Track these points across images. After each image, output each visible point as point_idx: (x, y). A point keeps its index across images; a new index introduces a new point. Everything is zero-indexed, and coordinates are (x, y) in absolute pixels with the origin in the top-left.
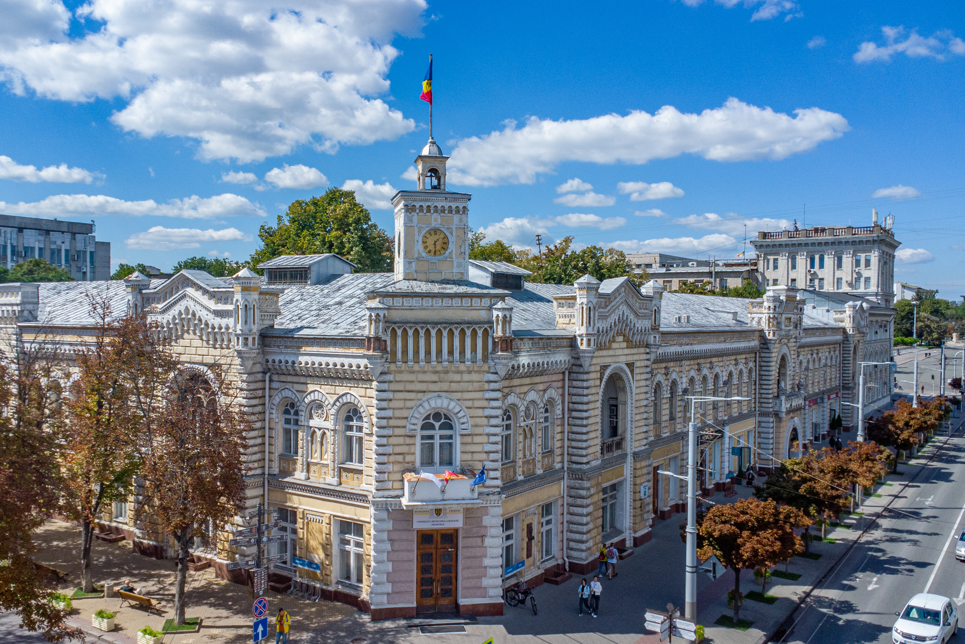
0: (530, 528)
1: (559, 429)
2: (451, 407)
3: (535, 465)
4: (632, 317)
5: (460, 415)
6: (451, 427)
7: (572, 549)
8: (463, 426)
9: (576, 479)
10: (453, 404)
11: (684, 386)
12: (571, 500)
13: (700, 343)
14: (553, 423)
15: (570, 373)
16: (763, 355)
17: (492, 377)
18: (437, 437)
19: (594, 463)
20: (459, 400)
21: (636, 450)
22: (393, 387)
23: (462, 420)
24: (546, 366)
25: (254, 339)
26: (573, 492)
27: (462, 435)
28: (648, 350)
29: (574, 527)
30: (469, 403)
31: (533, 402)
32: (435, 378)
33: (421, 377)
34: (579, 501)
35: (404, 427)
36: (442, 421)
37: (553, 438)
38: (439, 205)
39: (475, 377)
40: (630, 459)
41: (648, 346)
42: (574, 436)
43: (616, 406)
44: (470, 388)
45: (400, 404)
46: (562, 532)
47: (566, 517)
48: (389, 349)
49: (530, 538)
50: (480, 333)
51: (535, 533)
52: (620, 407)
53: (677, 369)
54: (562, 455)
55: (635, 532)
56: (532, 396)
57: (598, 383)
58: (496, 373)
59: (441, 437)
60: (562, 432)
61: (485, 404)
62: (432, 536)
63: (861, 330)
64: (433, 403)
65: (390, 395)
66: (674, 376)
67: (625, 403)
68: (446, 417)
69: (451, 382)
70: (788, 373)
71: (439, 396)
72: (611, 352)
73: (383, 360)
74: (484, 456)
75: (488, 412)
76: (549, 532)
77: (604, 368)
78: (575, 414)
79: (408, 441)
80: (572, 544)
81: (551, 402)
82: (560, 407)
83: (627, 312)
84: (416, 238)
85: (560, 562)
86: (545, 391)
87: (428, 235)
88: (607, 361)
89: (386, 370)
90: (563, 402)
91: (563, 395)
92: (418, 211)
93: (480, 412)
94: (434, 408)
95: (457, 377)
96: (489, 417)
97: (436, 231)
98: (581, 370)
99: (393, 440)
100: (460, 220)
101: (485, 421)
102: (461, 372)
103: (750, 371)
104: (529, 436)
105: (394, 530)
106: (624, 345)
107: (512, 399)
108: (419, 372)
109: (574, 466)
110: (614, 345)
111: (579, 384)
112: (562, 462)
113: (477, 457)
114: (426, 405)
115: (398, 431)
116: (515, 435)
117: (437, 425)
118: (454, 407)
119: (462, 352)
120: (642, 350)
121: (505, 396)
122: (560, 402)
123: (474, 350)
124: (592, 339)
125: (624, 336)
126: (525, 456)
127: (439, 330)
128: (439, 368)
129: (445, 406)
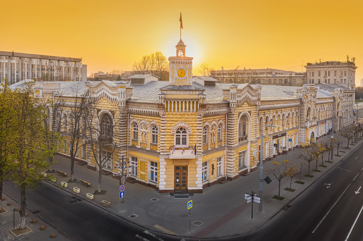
0: (213, 165)
1: (224, 133)
2: (185, 126)
3: (215, 145)
4: (250, 96)
5: (188, 129)
6: (186, 132)
7: (228, 172)
8: (190, 132)
9: (230, 150)
10: (186, 125)
11: (271, 118)
12: (228, 157)
13: (277, 104)
14: (222, 131)
15: (228, 115)
16: (301, 107)
17: (199, 117)
18: (181, 136)
19: (236, 145)
20: (188, 124)
21: (252, 140)
22: (167, 119)
23: (189, 130)
24: (219, 113)
25: (124, 103)
26: (228, 154)
27: (189, 135)
28: (256, 107)
29: (229, 165)
30: (192, 125)
31: (214, 125)
32: (180, 117)
33: (176, 116)
34: (230, 157)
35: (170, 132)
36: (183, 130)
37: (222, 136)
38: (182, 61)
39: (194, 116)
40: (249, 143)
41: (256, 105)
42: (229, 136)
43: (245, 125)
44: (192, 120)
45: (169, 125)
46: (225, 167)
47: (226, 162)
48: (165, 107)
49: (213, 168)
50: (195, 102)
51: (215, 167)
52: (246, 126)
53: (268, 113)
54: (225, 141)
55: (251, 167)
56: (214, 122)
57: (237, 118)
58: (201, 115)
59: (183, 136)
60: (225, 134)
61: (197, 125)
62: (179, 167)
63: (340, 98)
65: (166, 122)
66: (267, 115)
67: (248, 124)
68: (184, 129)
69: (186, 118)
70: (311, 113)
71: (182, 123)
72: (242, 108)
73: (164, 111)
74: (196, 142)
75: (197, 128)
76: (220, 167)
77: (240, 113)
78: (229, 128)
79: (172, 137)
80: (228, 171)
81: (221, 124)
82: (224, 126)
83: (248, 95)
84: (175, 72)
85: (224, 176)
86: (219, 121)
87: (179, 71)
88: (241, 111)
89: (164, 114)
90: (225, 124)
91: (225, 122)
92: (176, 63)
93: (195, 128)
94: (180, 126)
95: (188, 117)
96: (198, 130)
97: (182, 69)
98: (231, 114)
99: (167, 136)
100: (190, 66)
101: (196, 131)
102: (189, 115)
103: (297, 113)
104: (213, 135)
105: (167, 165)
106: (247, 105)
107: (206, 124)
108: (175, 115)
109: (229, 145)
110: (243, 106)
111: (231, 118)
112: (225, 144)
113: (194, 142)
114: (177, 125)
115: (168, 134)
116: (208, 135)
117: (181, 132)
119: (189, 109)
120: (254, 107)
121: (204, 123)
122: (224, 124)
123: (193, 108)
124: (235, 104)
125: (247, 102)
126: (211, 142)
127: (182, 101)
128: (182, 113)
129: (184, 126)
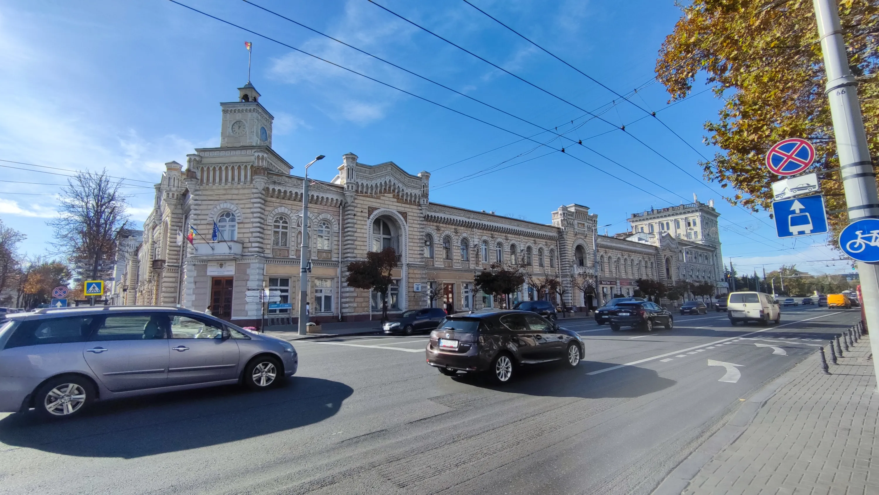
2: (231, 208)
3: (310, 254)
4: (400, 185)
5: (237, 212)
6: (234, 220)
7: (343, 308)
8: (239, 218)
10: (233, 206)
14: (332, 235)
15: (343, 208)
16: (561, 242)
17: (255, 191)
18: (228, 226)
20: (237, 204)
21: (410, 263)
22: (202, 198)
23: (238, 215)
24: (316, 197)
27: (238, 223)
28: (420, 208)
29: (344, 295)
30: (242, 206)
32: (224, 192)
33: (216, 192)
34: (345, 279)
35: (207, 219)
36: (230, 216)
37: (332, 243)
38: (241, 108)
39: (246, 191)
44: (243, 198)
45: (205, 207)
46: (338, 298)
47: (341, 290)
48: (199, 178)
50: (249, 167)
57: (365, 215)
58: (257, 189)
59: (230, 226)
60: (337, 240)
61: (251, 205)
62: (219, 280)
64: (222, 206)
65: (199, 202)
68: (233, 215)
69: (233, 194)
71: (225, 202)
72: (379, 201)
73: (196, 184)
74: (250, 235)
75: (252, 210)
76: (327, 297)
77: (372, 208)
78: (345, 230)
79: (209, 227)
80: (343, 305)
83: (395, 181)
85: (335, 315)
87: (235, 124)
88: (375, 205)
89: (198, 188)
90: (339, 224)
91: (338, 220)
93: (248, 211)
94: (222, 209)
95: (236, 192)
96: (253, 213)
97: (239, 122)
98: (348, 205)
100: (252, 115)
101: (251, 215)
102: (238, 189)
105: (198, 276)
106: (395, 200)
107: (281, 210)
108: (216, 189)
110: (382, 197)
111: (347, 213)
112: (337, 257)
113: (246, 235)
115: (203, 222)
116: (289, 232)
118: (233, 208)
119: (239, 178)
125: (393, 195)
128: (227, 187)
129: (228, 207)
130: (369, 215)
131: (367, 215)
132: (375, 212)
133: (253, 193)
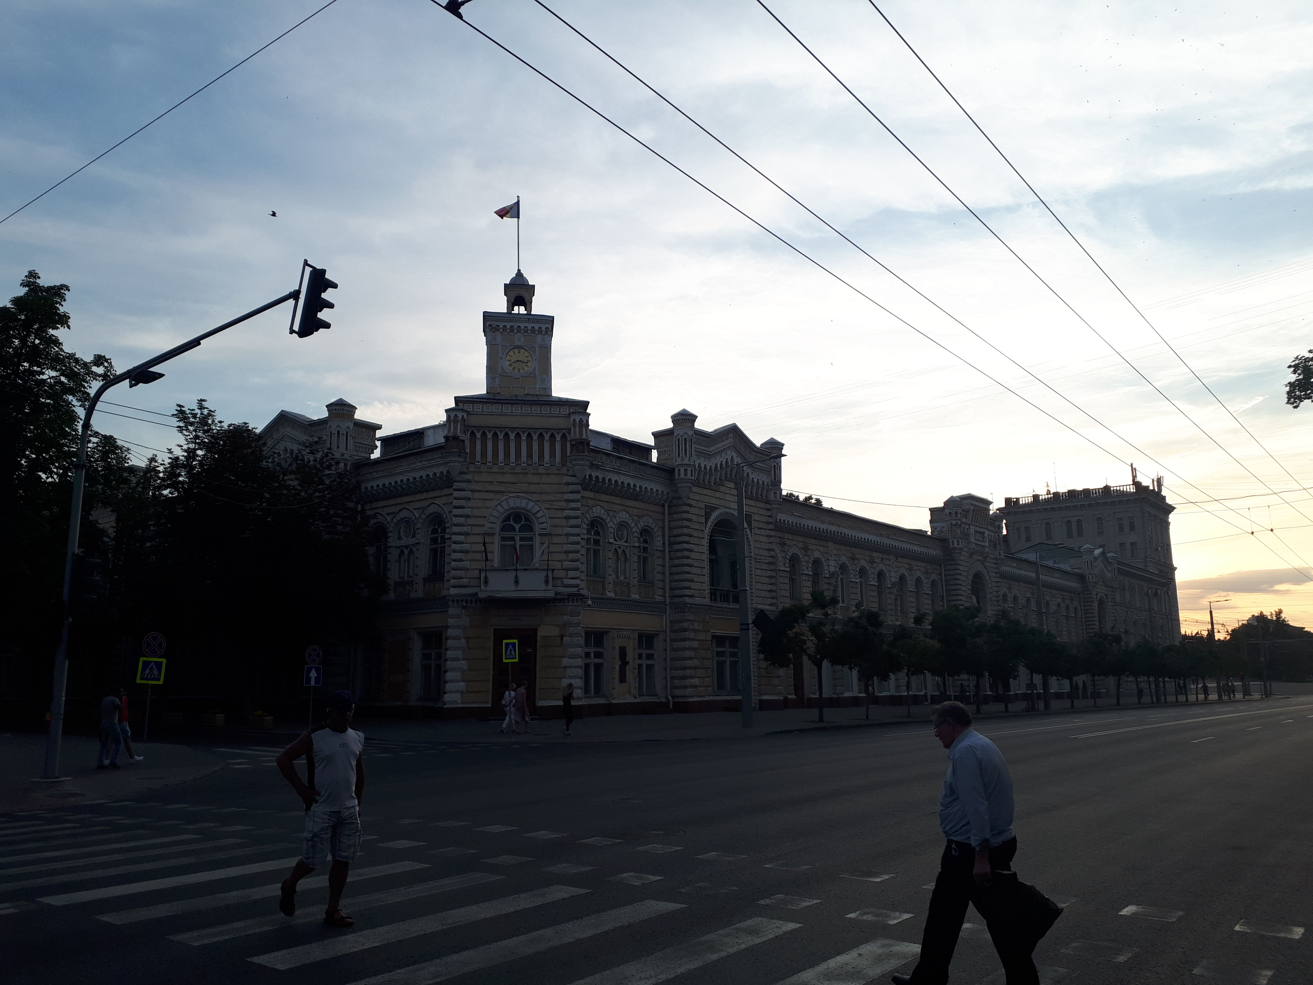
0: (623, 652)
1: (659, 561)
2: (529, 507)
3: (629, 589)
4: (744, 466)
5: (538, 515)
6: (531, 529)
8: (542, 526)
10: (531, 504)
12: (674, 633)
14: (651, 553)
15: (669, 505)
17: (571, 480)
18: (517, 539)
19: (699, 601)
20: (538, 501)
21: (759, 607)
22: (472, 486)
23: (541, 520)
24: (638, 490)
26: (676, 627)
27: (540, 535)
28: (769, 507)
30: (548, 505)
31: (625, 523)
32: (513, 478)
33: (500, 478)
35: (483, 526)
36: (523, 523)
39: (554, 479)
40: (750, 614)
41: (768, 502)
44: (549, 490)
45: (478, 503)
46: (665, 669)
47: (671, 655)
48: (467, 449)
49: (624, 662)
50: (558, 438)
51: (629, 658)
53: (821, 549)
54: (663, 587)
55: (761, 694)
56: (624, 516)
58: (574, 476)
59: (522, 539)
60: (663, 565)
61: (564, 505)
64: (511, 503)
65: (469, 494)
66: (817, 554)
68: (527, 519)
69: (530, 483)
71: (518, 497)
72: (718, 494)
73: (462, 460)
74: (563, 556)
75: (567, 513)
76: (649, 666)
77: (710, 508)
79: (487, 539)
82: (660, 538)
83: (736, 458)
84: (500, 353)
85: (663, 700)
86: (640, 517)
87: (511, 352)
88: (713, 502)
89: (465, 470)
91: (662, 526)
92: (500, 328)
93: (560, 514)
94: (512, 508)
95: (536, 479)
96: (567, 518)
97: (519, 349)
98: (682, 502)
99: (471, 537)
100: (543, 340)
101: (563, 521)
102: (540, 474)
103: (933, 583)
104: (621, 556)
105: (470, 627)
107: (597, 512)
108: (498, 473)
109: (677, 600)
110: (722, 489)
111: (680, 516)
112: (663, 594)
113: (556, 556)
114: (505, 505)
115: (476, 530)
116: (605, 553)
117: (517, 527)
118: (533, 508)
119: (541, 456)
120: (761, 505)
121: (589, 507)
122: (658, 532)
123: (553, 454)
125: (735, 483)
126: (617, 576)
127: (518, 434)
128: (518, 470)
129: (523, 505)
130: (707, 520)
131: (703, 520)
132: (714, 515)
133: (568, 484)
